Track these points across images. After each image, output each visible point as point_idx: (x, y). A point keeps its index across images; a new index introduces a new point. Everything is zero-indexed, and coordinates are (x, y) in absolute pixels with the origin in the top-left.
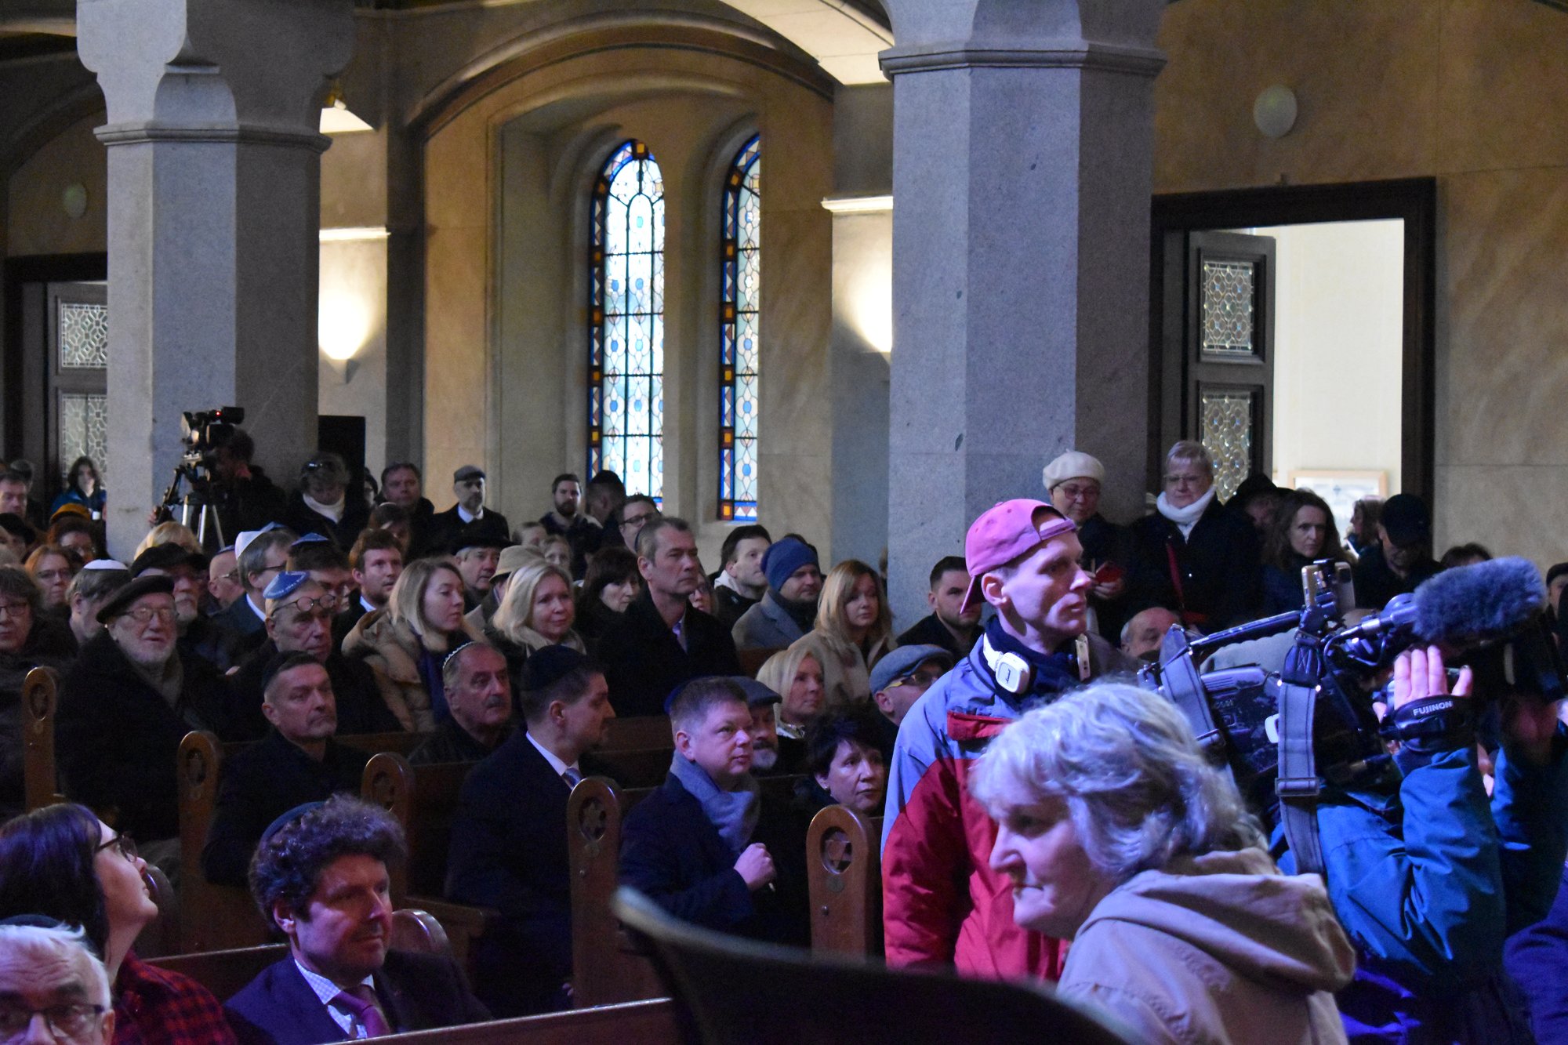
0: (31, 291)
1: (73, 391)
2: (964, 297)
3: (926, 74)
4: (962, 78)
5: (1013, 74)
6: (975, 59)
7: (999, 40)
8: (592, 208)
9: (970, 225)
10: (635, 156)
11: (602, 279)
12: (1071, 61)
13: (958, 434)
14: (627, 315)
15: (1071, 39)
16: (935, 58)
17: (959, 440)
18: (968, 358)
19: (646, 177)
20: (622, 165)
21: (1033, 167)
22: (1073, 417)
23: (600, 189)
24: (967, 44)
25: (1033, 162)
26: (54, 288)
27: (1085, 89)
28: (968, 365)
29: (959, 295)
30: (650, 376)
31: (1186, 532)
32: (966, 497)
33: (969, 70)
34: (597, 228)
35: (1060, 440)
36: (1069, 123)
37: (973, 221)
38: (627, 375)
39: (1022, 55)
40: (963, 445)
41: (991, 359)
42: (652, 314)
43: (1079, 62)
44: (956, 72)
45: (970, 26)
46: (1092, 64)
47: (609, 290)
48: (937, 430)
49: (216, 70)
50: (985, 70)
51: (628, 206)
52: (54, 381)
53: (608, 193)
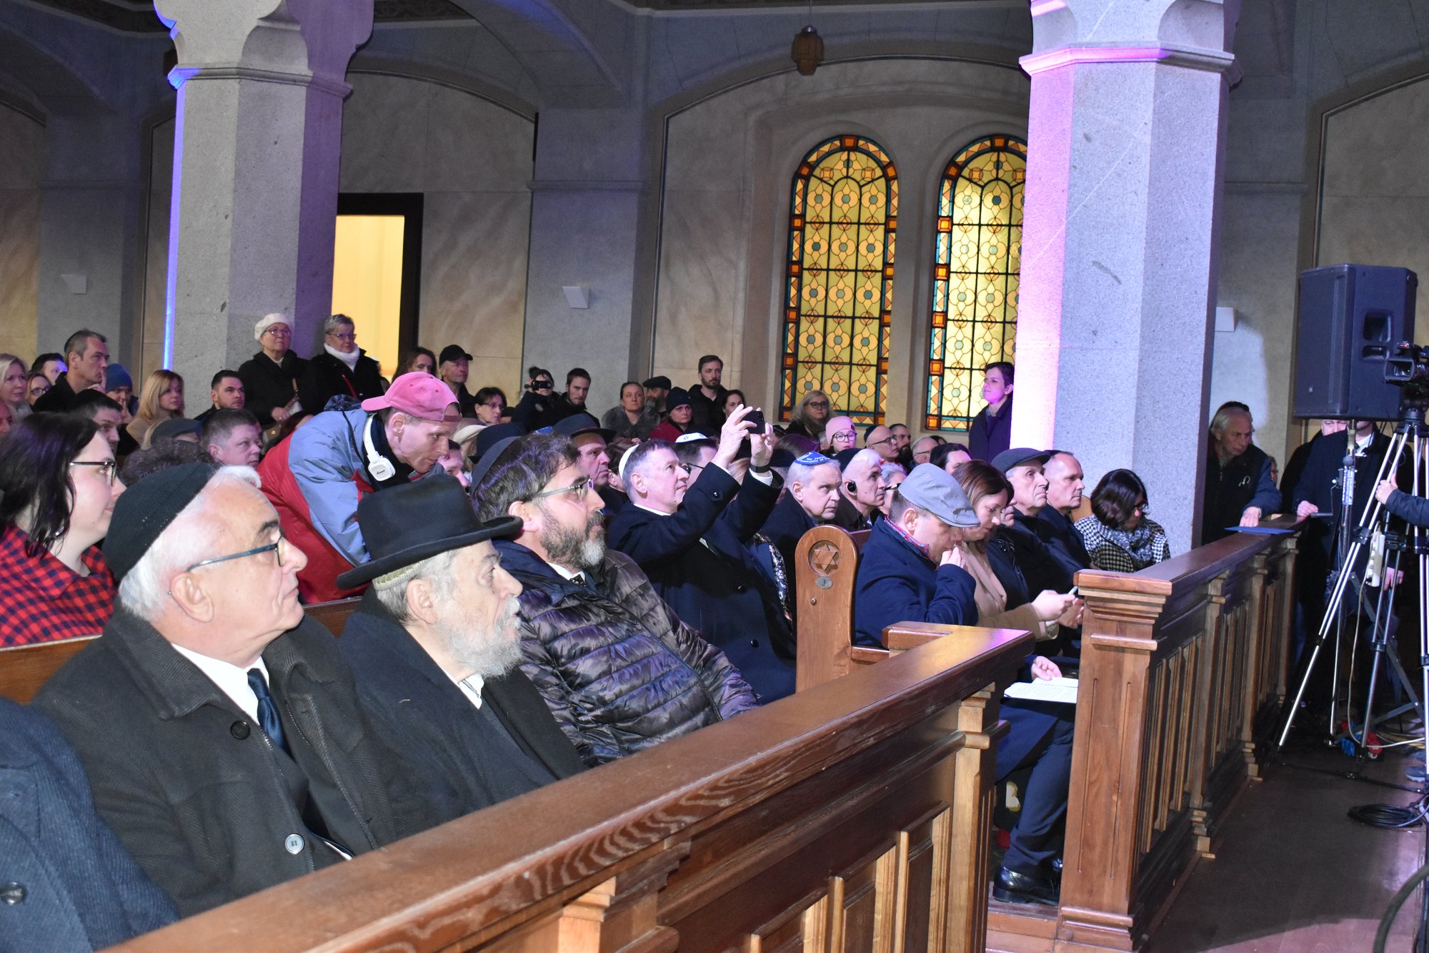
2: (230, 218)
3: (208, 81)
4: (233, 85)
5: (265, 85)
6: (242, 74)
7: (258, 63)
9: (236, 174)
12: (301, 81)
13: (222, 303)
15: (301, 67)
16: (216, 70)
17: (223, 306)
18: (232, 256)
21: (276, 143)
22: (294, 296)
24: (239, 64)
25: (276, 140)
27: (309, 101)
28: (232, 260)
29: (226, 217)
31: (352, 368)
32: (227, 340)
33: (238, 80)
35: (286, 309)
36: (300, 118)
37: (238, 173)
39: (272, 74)
40: (226, 309)
41: (246, 257)
43: (305, 82)
44: (230, 81)
45: (240, 54)
46: (312, 85)
48: (208, 299)
50: (248, 81)
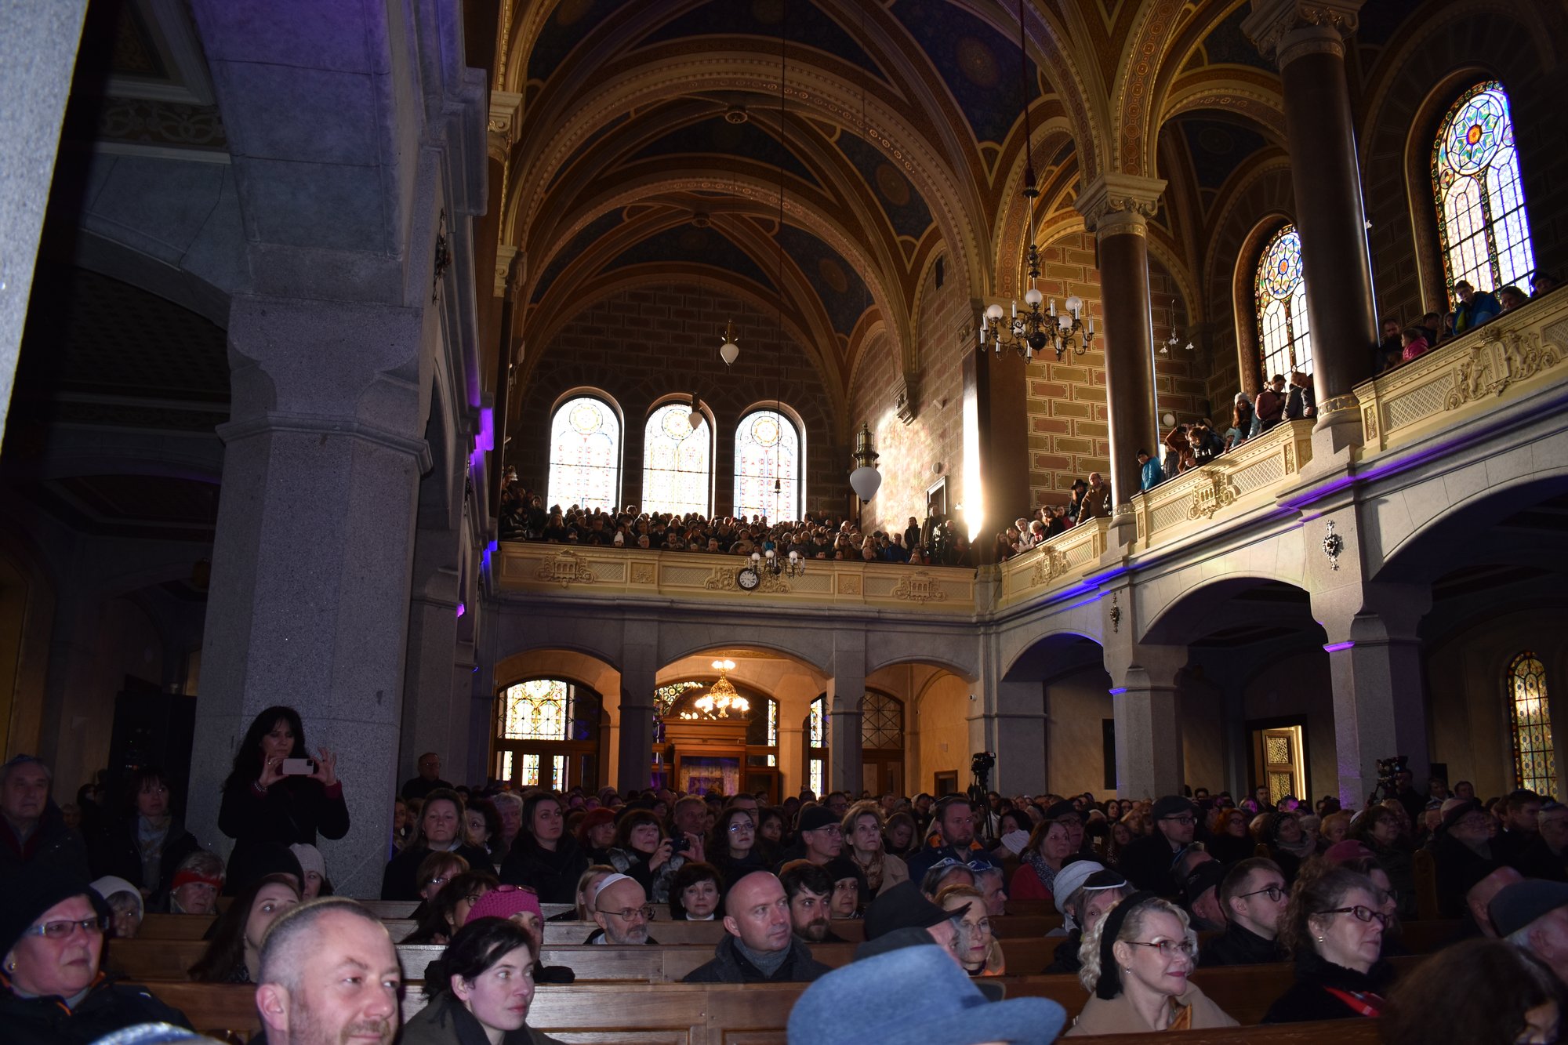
0: (1255, 734)
1: (1274, 773)
8: (1507, 682)
10: (1525, 658)
11: (1515, 710)
14: (1529, 726)
19: (1533, 666)
20: (1520, 661)
23: (1510, 675)
26: (1265, 732)
30: (1545, 751)
34: (1510, 690)
38: (1532, 752)
42: (1542, 724)
47: (1519, 715)
49: (1377, 616)
51: (1525, 679)
52: (1267, 769)
53: (1514, 675)
